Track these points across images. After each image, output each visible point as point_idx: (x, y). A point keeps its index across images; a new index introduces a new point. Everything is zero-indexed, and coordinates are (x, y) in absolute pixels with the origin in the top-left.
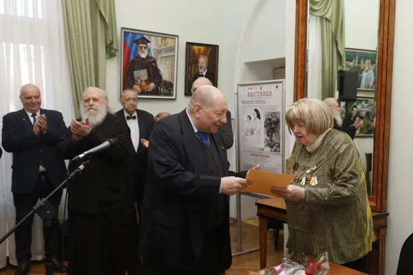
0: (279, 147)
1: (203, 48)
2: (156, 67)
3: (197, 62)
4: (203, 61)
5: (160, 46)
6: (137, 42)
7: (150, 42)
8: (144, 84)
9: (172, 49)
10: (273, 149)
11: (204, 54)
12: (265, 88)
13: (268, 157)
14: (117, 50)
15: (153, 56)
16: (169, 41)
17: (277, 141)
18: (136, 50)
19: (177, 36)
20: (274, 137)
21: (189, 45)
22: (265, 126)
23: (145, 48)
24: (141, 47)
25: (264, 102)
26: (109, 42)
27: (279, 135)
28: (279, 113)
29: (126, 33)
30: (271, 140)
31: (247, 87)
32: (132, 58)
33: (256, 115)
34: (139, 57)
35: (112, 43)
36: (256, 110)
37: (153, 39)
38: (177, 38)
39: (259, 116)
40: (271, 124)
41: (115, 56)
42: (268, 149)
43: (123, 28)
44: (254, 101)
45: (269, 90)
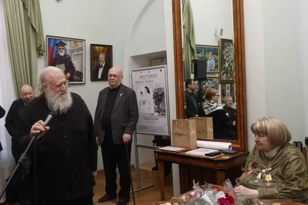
0: (165, 112)
1: (101, 48)
2: (71, 62)
3: (98, 57)
4: (102, 57)
5: (73, 47)
6: (57, 45)
7: (66, 45)
9: (81, 49)
10: (160, 114)
11: (103, 52)
12: (152, 72)
13: (158, 119)
14: (44, 51)
15: (69, 54)
16: (79, 44)
17: (163, 108)
18: (57, 51)
19: (84, 40)
20: (160, 106)
21: (92, 46)
22: (154, 98)
23: (63, 49)
24: (60, 49)
25: (152, 81)
26: (38, 46)
27: (164, 103)
28: (163, 88)
29: (50, 39)
30: (159, 108)
31: (138, 72)
32: (54, 56)
33: (146, 91)
34: (59, 55)
35: (41, 46)
36: (146, 88)
37: (68, 43)
38: (84, 42)
39: (148, 92)
40: (158, 97)
41: (43, 55)
42: (157, 114)
43: (47, 36)
44: (144, 81)
45: (155, 73)
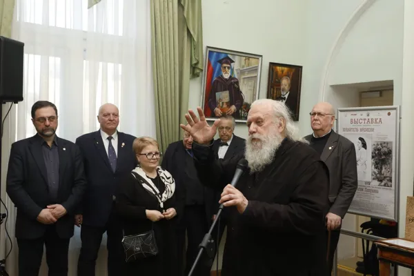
0: (391, 181)
1: (286, 68)
2: (239, 88)
3: (279, 84)
4: (285, 83)
5: (243, 67)
6: (221, 62)
7: (233, 62)
8: (225, 106)
9: (255, 70)
10: (383, 184)
11: (288, 75)
12: (373, 115)
13: (377, 192)
14: (202, 70)
15: (236, 77)
16: (253, 61)
17: (388, 175)
19: (261, 56)
20: (383, 170)
21: (272, 65)
22: (373, 157)
23: (228, 68)
24: (225, 67)
25: (372, 130)
26: (194, 62)
27: (391, 167)
28: (391, 143)
29: (212, 52)
30: (380, 173)
31: (349, 114)
32: (215, 79)
33: (361, 144)
34: (221, 78)
35: (198, 63)
36: (361, 139)
37: (236, 59)
38: (260, 58)
39: (364, 146)
40: (381, 156)
41: (198, 76)
42: (376, 183)
43: (208, 47)
44: (359, 128)
45: (379, 117)
